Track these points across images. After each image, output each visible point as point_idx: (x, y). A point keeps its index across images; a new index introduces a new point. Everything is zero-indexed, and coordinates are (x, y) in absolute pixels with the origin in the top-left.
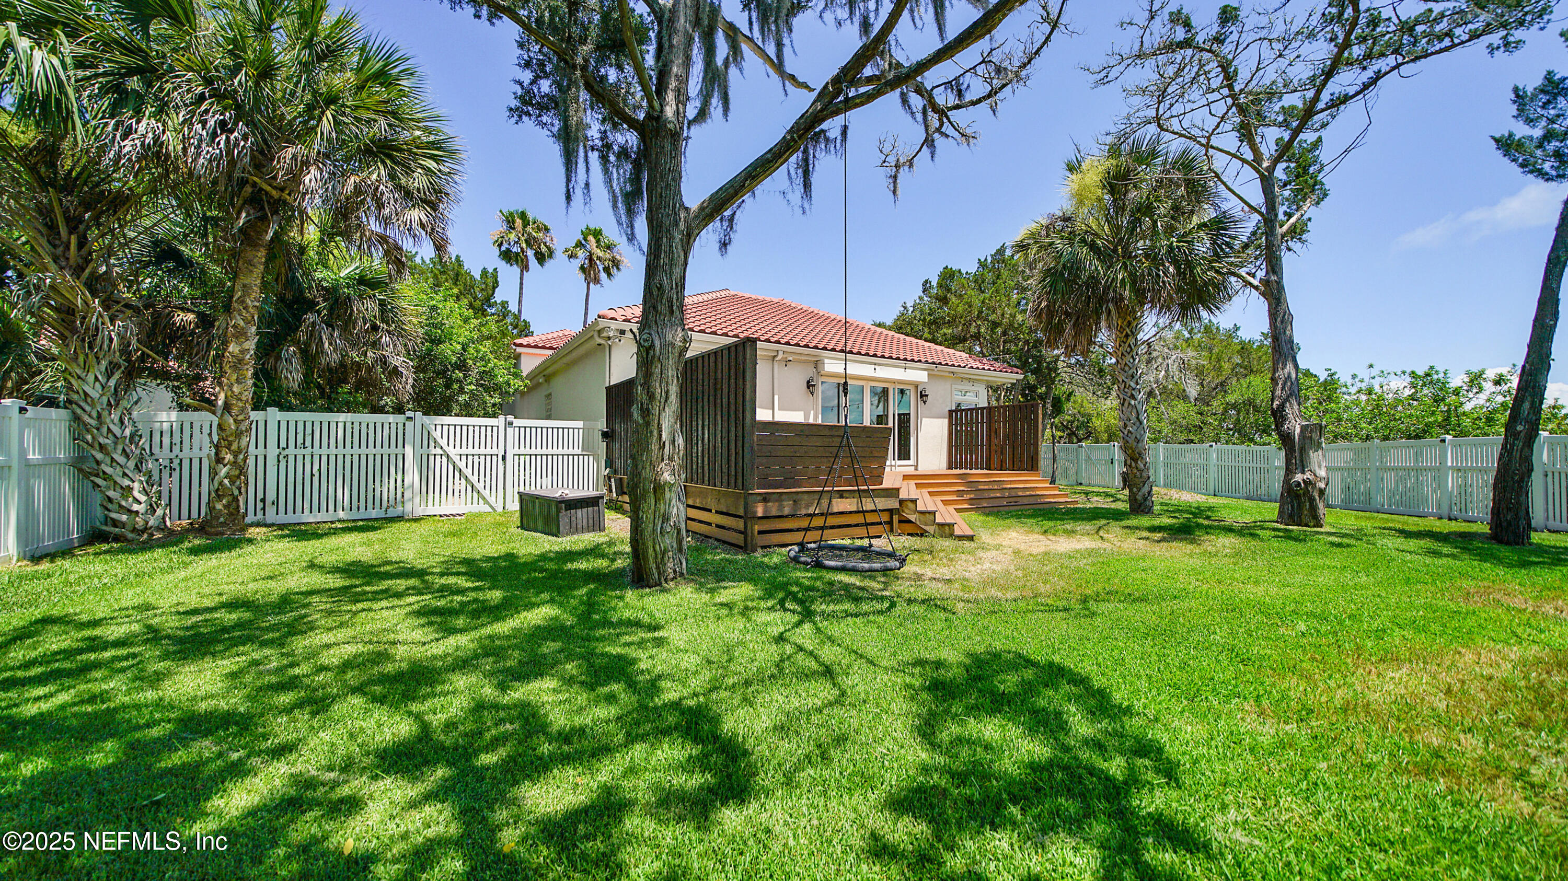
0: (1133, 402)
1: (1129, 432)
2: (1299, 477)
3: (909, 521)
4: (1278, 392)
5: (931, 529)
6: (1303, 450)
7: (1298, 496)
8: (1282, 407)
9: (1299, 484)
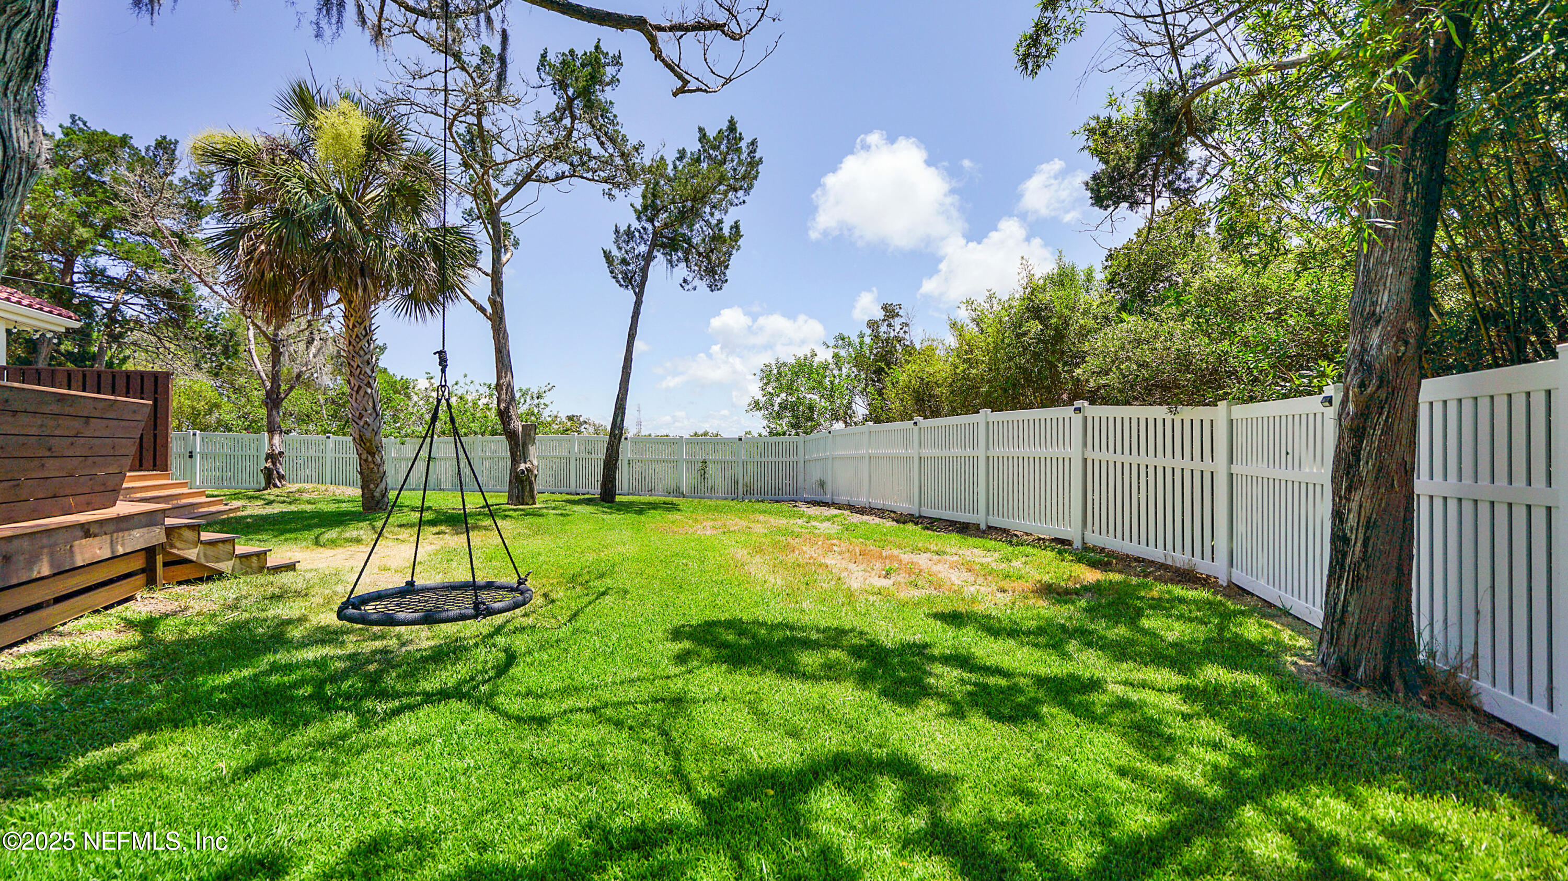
0: (369, 391)
1: (366, 422)
2: (522, 466)
3: (185, 561)
4: (503, 396)
5: (226, 566)
6: (525, 445)
7: (522, 481)
8: (507, 408)
9: (523, 472)
